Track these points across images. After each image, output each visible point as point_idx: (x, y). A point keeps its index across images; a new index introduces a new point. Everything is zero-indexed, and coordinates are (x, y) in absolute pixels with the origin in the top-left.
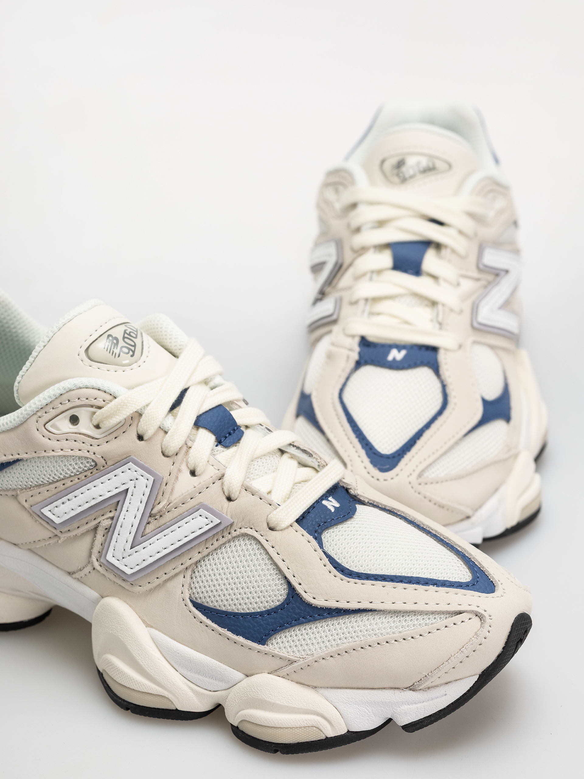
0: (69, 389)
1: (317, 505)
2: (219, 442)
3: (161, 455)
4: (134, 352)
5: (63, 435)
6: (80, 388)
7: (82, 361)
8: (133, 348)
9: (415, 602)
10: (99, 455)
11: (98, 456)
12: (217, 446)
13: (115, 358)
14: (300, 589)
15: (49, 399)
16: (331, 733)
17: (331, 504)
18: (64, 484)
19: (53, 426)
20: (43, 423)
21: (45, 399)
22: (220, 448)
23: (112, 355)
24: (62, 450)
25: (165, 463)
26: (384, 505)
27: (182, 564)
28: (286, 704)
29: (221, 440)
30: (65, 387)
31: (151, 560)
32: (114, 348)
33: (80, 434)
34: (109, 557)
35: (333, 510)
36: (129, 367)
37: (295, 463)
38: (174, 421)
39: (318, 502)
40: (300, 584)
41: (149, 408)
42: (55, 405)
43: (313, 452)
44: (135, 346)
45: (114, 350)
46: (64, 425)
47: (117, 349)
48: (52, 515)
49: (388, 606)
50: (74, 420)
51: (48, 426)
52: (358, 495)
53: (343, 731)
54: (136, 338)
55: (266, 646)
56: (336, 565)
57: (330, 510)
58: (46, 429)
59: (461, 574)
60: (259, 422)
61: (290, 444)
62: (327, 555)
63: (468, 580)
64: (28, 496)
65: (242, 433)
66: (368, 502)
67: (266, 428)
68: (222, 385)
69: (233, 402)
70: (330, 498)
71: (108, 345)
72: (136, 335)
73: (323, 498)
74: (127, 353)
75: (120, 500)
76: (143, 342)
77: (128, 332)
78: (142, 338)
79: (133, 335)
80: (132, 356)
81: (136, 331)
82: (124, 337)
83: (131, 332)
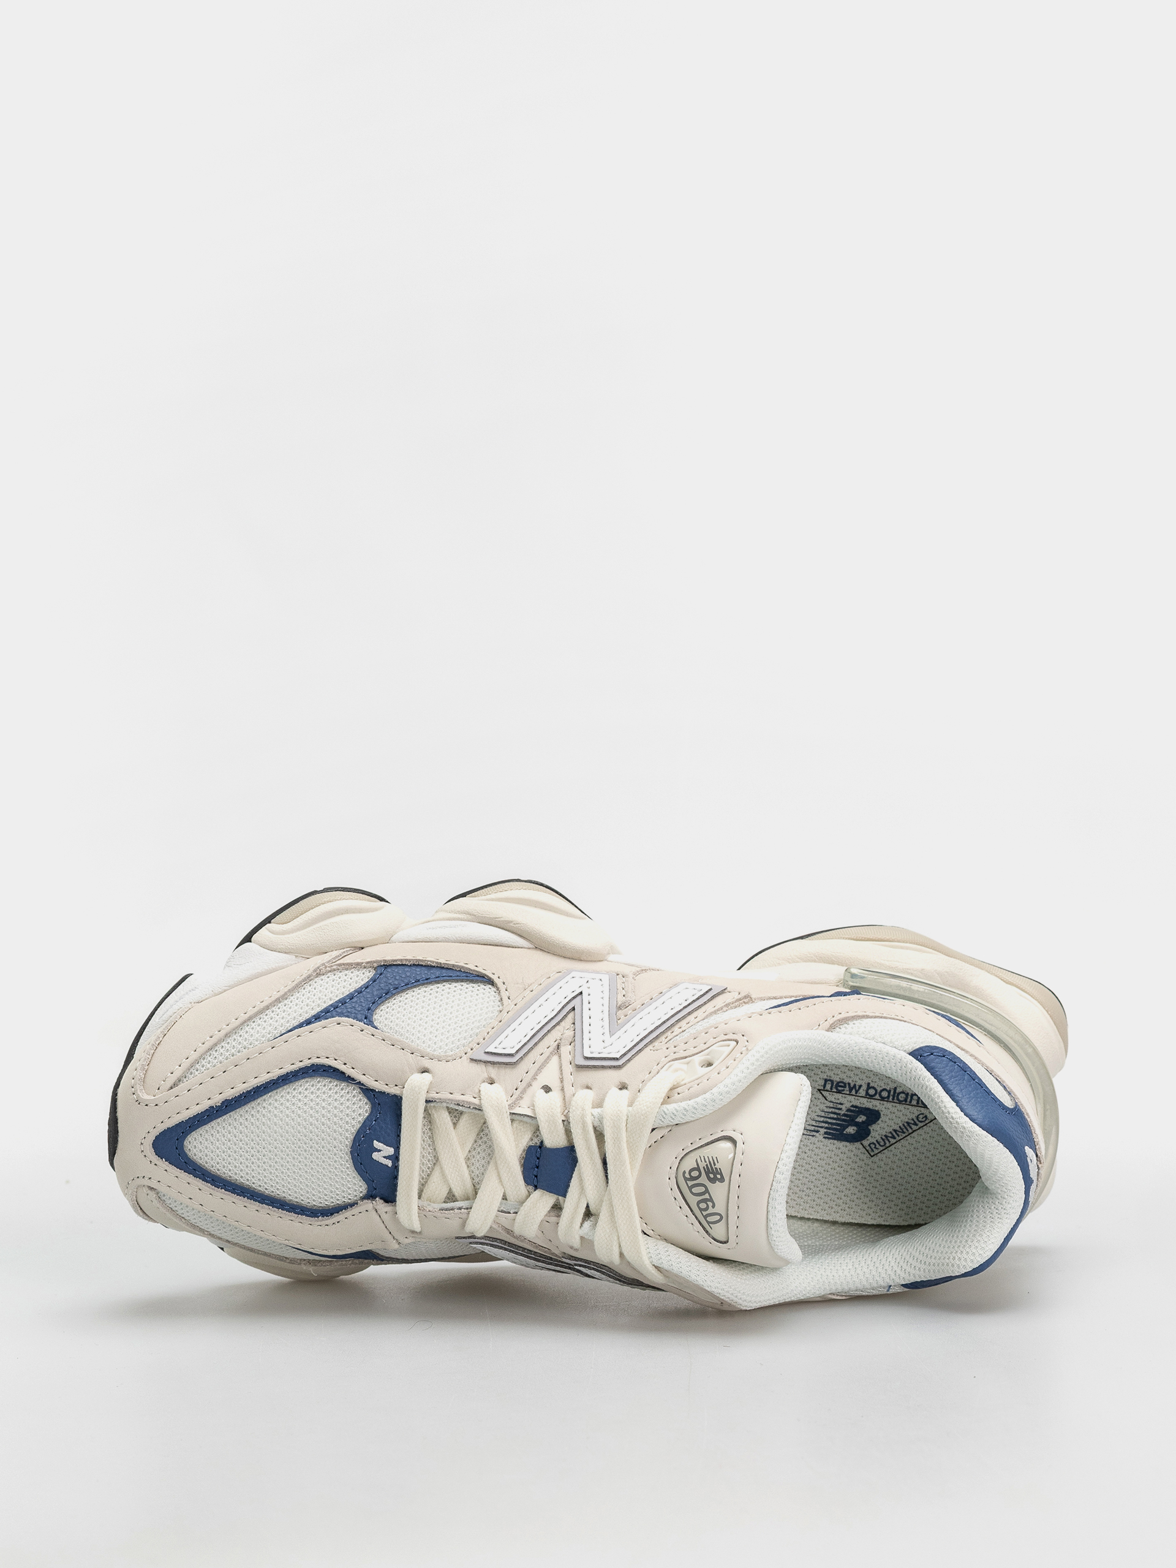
2: (541, 1147)
3: (590, 1084)
4: (686, 1179)
12: (541, 1141)
13: (699, 1156)
14: (361, 1025)
22: (537, 1141)
29: (540, 1151)
32: (707, 1165)
35: (376, 1144)
36: (679, 1158)
44: (690, 1188)
47: (704, 1167)
54: (699, 1203)
57: (379, 1141)
59: (198, 1146)
60: (518, 1213)
61: (471, 1208)
62: (349, 1079)
63: (186, 1143)
64: (737, 997)
65: (527, 1181)
66: (357, 1204)
67: (509, 1213)
68: (582, 1224)
69: (559, 1216)
70: (389, 1163)
71: (715, 1165)
72: (701, 1210)
73: (395, 1158)
74: (691, 1171)
75: (615, 1024)
76: (692, 1211)
77: (710, 1204)
78: (696, 1217)
79: (703, 1205)
80: (684, 1172)
81: (705, 1217)
82: (707, 1191)
83: (707, 1209)
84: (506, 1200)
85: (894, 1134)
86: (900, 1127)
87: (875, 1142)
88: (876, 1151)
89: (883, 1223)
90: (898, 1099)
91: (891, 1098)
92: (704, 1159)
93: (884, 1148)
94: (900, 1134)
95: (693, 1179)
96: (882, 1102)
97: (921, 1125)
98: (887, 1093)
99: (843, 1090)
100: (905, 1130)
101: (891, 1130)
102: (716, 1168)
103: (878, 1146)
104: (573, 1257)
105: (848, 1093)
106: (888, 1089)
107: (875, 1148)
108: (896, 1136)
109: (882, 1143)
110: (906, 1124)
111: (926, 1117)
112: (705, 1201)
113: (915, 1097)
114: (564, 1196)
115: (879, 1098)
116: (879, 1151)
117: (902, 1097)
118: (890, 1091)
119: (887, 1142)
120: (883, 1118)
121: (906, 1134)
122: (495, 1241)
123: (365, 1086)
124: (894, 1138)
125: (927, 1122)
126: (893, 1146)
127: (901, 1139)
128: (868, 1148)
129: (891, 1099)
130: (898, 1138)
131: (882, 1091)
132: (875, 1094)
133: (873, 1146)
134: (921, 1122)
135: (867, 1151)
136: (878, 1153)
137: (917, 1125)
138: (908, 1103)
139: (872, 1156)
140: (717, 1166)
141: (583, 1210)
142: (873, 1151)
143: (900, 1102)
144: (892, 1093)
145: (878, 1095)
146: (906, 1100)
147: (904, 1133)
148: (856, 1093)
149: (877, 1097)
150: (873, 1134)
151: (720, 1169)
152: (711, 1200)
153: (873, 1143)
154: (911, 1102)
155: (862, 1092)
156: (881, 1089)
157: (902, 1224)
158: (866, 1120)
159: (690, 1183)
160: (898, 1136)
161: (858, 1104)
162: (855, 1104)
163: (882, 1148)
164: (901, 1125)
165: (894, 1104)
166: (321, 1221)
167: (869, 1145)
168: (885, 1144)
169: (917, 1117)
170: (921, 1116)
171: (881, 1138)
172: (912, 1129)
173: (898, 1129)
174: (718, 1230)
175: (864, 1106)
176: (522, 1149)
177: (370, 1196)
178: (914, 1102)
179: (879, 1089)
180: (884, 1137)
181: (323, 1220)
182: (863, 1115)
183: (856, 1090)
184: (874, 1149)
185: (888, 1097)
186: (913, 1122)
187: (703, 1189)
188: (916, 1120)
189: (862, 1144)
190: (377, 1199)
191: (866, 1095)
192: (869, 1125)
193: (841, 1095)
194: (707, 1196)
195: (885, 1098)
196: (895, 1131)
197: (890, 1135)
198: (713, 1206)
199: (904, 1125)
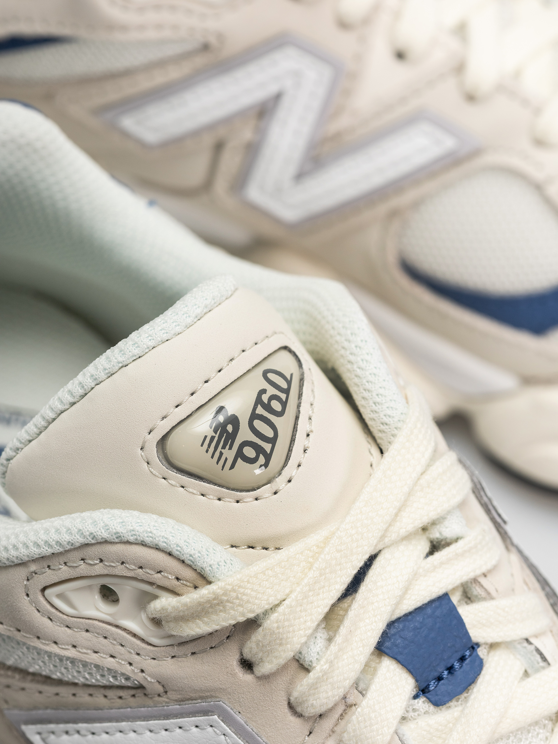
0: (104, 540)
2: (423, 690)
3: (286, 708)
5: (81, 620)
6: (128, 542)
7: (148, 463)
10: (153, 678)
11: (149, 679)
12: (416, 697)
13: (222, 470)
15: (58, 548)
19: (61, 596)
20: (41, 587)
21: (50, 546)
22: (422, 703)
23: (217, 463)
24: (74, 646)
25: (291, 730)
29: (428, 686)
30: (95, 534)
32: (223, 448)
33: (117, 626)
36: (251, 493)
38: (327, 648)
41: (274, 616)
42: (69, 560)
44: (273, 441)
45: (223, 451)
47: (230, 448)
51: (50, 594)
54: (280, 414)
58: (44, 597)
60: (525, 636)
65: (478, 666)
67: (537, 650)
68: (457, 540)
69: (475, 580)
71: (213, 438)
72: (284, 404)
74: (252, 461)
76: (297, 418)
77: (265, 398)
78: (299, 406)
79: (276, 406)
81: (287, 391)
82: (254, 416)
83: (273, 397)
84: (526, 671)
92: (220, 458)
95: (259, 450)
102: (215, 431)
112: (268, 407)
114: (444, 598)
140: (211, 433)
141: (438, 555)
151: (211, 427)
152: (259, 401)
159: (267, 447)
174: (284, 364)
176: (450, 711)
187: (257, 424)
194: (260, 410)
198: (263, 391)
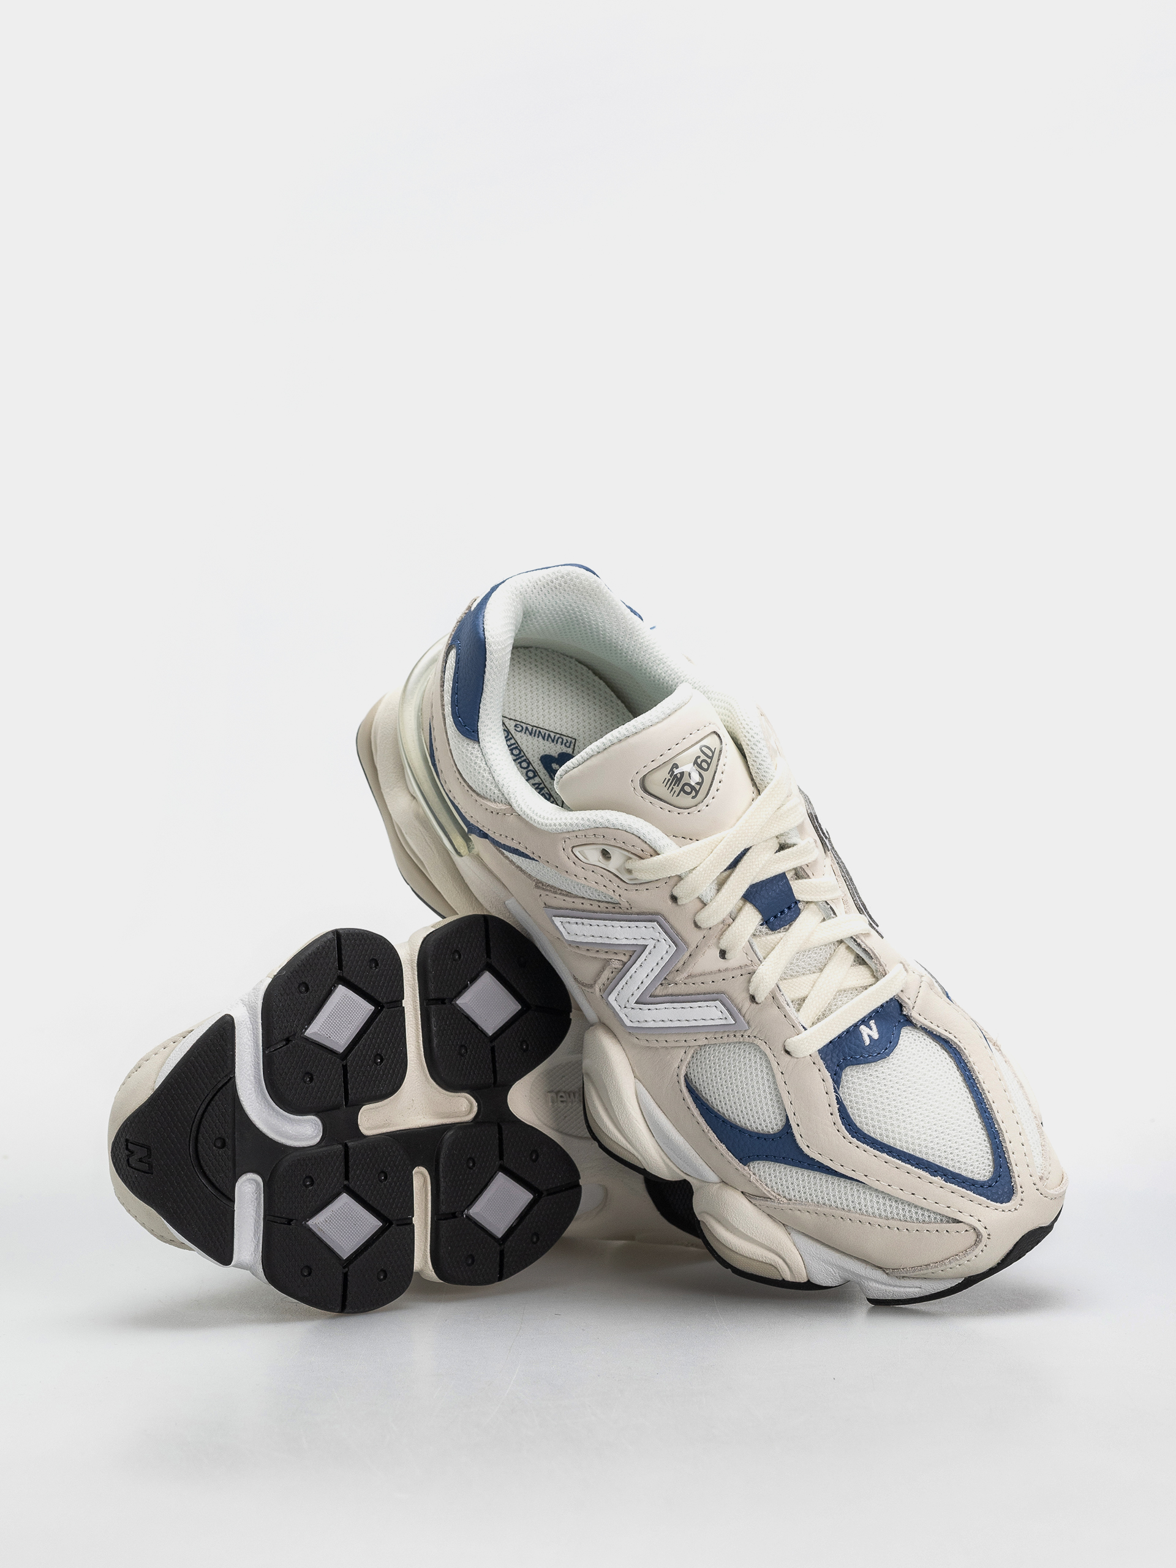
0: (605, 826)
1: (852, 1032)
2: (766, 922)
3: (693, 926)
4: (697, 792)
5: (591, 865)
6: (621, 830)
7: (634, 789)
8: (709, 760)
9: (914, 1193)
11: (623, 900)
12: (761, 925)
13: (672, 796)
14: (796, 1130)
16: (788, 1277)
17: (871, 1033)
18: (582, 904)
19: (581, 852)
20: (571, 846)
22: (764, 929)
23: (670, 793)
24: (585, 879)
26: (939, 1033)
27: (685, 1041)
28: (749, 1235)
29: (769, 920)
31: (651, 1024)
32: (674, 785)
33: (609, 871)
34: (611, 999)
35: (867, 1042)
37: (851, 958)
38: (717, 895)
39: (856, 1026)
40: (798, 1125)
41: (691, 875)
42: (587, 834)
43: (875, 955)
44: (701, 784)
46: (593, 855)
47: (678, 786)
48: (562, 927)
49: (882, 1186)
50: (606, 854)
51: (576, 851)
52: (912, 1017)
53: (804, 1280)
54: (706, 770)
55: (746, 1168)
56: (844, 1116)
57: (863, 1042)
58: (572, 851)
59: (981, 1168)
60: (826, 899)
61: (852, 937)
62: (839, 1101)
63: (986, 1179)
64: (543, 893)
65: (798, 913)
66: (921, 1026)
67: (831, 908)
68: (795, 845)
69: (802, 868)
70: (872, 1023)
71: (669, 780)
72: (709, 765)
73: (864, 1021)
75: (636, 952)
76: (715, 772)
77: (699, 761)
78: (717, 765)
79: (705, 765)
80: (693, 797)
81: (711, 758)
82: (692, 770)
83: (704, 761)
84: (824, 918)
85: (546, 738)
86: (538, 737)
87: (563, 745)
88: (569, 739)
89: (615, 696)
90: (520, 753)
91: (523, 759)
92: (671, 791)
93: (562, 737)
94: (543, 734)
95: (693, 788)
96: (532, 762)
97: (524, 726)
98: (522, 764)
99: (547, 793)
100: (537, 732)
101: (546, 741)
102: (671, 776)
103: (565, 741)
104: (822, 844)
105: (546, 789)
106: (519, 765)
107: (567, 742)
108: (547, 735)
109: (560, 740)
110: (533, 735)
111: (516, 726)
112: (700, 766)
113: (509, 744)
114: (783, 875)
115: (531, 766)
116: (567, 738)
117: (516, 752)
118: (519, 763)
119: (556, 737)
120: (542, 753)
121: (539, 729)
122: (860, 908)
123: (834, 1086)
124: (549, 735)
125: (518, 723)
126: (556, 731)
127: (546, 730)
128: (572, 746)
129: (525, 758)
130: (547, 733)
131: (524, 768)
132: (530, 770)
133: (568, 744)
134: (522, 726)
135: (574, 745)
136: (569, 737)
137: (527, 728)
138: (517, 745)
139: (576, 740)
140: (668, 777)
141: (783, 852)
142: (571, 741)
143: (521, 751)
144: (519, 760)
145: (530, 768)
146: (516, 748)
147: (540, 732)
148: (541, 784)
149: (531, 768)
150: (560, 751)
151: (669, 774)
152: (696, 762)
153: (565, 745)
154: (514, 744)
155: (537, 780)
156: (523, 770)
157: (604, 684)
158: (553, 762)
159: (697, 787)
160: (545, 733)
161: (548, 776)
162: (550, 779)
163: (564, 738)
164: (536, 737)
165: (526, 753)
166: (956, 1044)
167: (569, 747)
168: (558, 738)
169: (521, 731)
170: (518, 729)
171: (557, 743)
172: (532, 729)
173: (540, 737)
174: (713, 742)
175: (545, 771)
176: (779, 934)
177: (908, 1021)
178: (512, 741)
179: (525, 771)
180: (555, 742)
181: (955, 1043)
182: (552, 768)
183: (539, 786)
184: (569, 742)
185: (524, 761)
186: (527, 732)
187: (693, 774)
188: (524, 731)
189: (573, 752)
190: (905, 1013)
191: (536, 776)
192: (556, 759)
193: (552, 793)
194: (696, 768)
195: (526, 762)
196: (544, 738)
197: (550, 739)
198: (699, 757)
199: (534, 736)
